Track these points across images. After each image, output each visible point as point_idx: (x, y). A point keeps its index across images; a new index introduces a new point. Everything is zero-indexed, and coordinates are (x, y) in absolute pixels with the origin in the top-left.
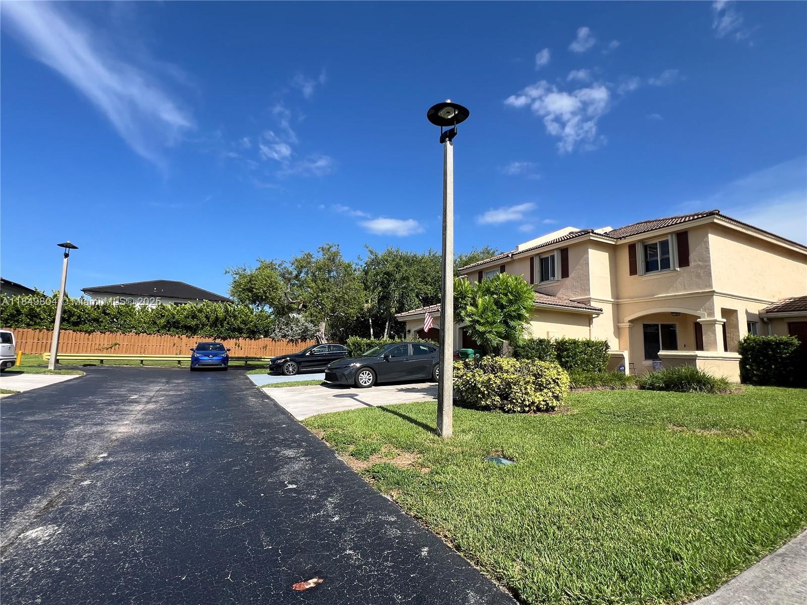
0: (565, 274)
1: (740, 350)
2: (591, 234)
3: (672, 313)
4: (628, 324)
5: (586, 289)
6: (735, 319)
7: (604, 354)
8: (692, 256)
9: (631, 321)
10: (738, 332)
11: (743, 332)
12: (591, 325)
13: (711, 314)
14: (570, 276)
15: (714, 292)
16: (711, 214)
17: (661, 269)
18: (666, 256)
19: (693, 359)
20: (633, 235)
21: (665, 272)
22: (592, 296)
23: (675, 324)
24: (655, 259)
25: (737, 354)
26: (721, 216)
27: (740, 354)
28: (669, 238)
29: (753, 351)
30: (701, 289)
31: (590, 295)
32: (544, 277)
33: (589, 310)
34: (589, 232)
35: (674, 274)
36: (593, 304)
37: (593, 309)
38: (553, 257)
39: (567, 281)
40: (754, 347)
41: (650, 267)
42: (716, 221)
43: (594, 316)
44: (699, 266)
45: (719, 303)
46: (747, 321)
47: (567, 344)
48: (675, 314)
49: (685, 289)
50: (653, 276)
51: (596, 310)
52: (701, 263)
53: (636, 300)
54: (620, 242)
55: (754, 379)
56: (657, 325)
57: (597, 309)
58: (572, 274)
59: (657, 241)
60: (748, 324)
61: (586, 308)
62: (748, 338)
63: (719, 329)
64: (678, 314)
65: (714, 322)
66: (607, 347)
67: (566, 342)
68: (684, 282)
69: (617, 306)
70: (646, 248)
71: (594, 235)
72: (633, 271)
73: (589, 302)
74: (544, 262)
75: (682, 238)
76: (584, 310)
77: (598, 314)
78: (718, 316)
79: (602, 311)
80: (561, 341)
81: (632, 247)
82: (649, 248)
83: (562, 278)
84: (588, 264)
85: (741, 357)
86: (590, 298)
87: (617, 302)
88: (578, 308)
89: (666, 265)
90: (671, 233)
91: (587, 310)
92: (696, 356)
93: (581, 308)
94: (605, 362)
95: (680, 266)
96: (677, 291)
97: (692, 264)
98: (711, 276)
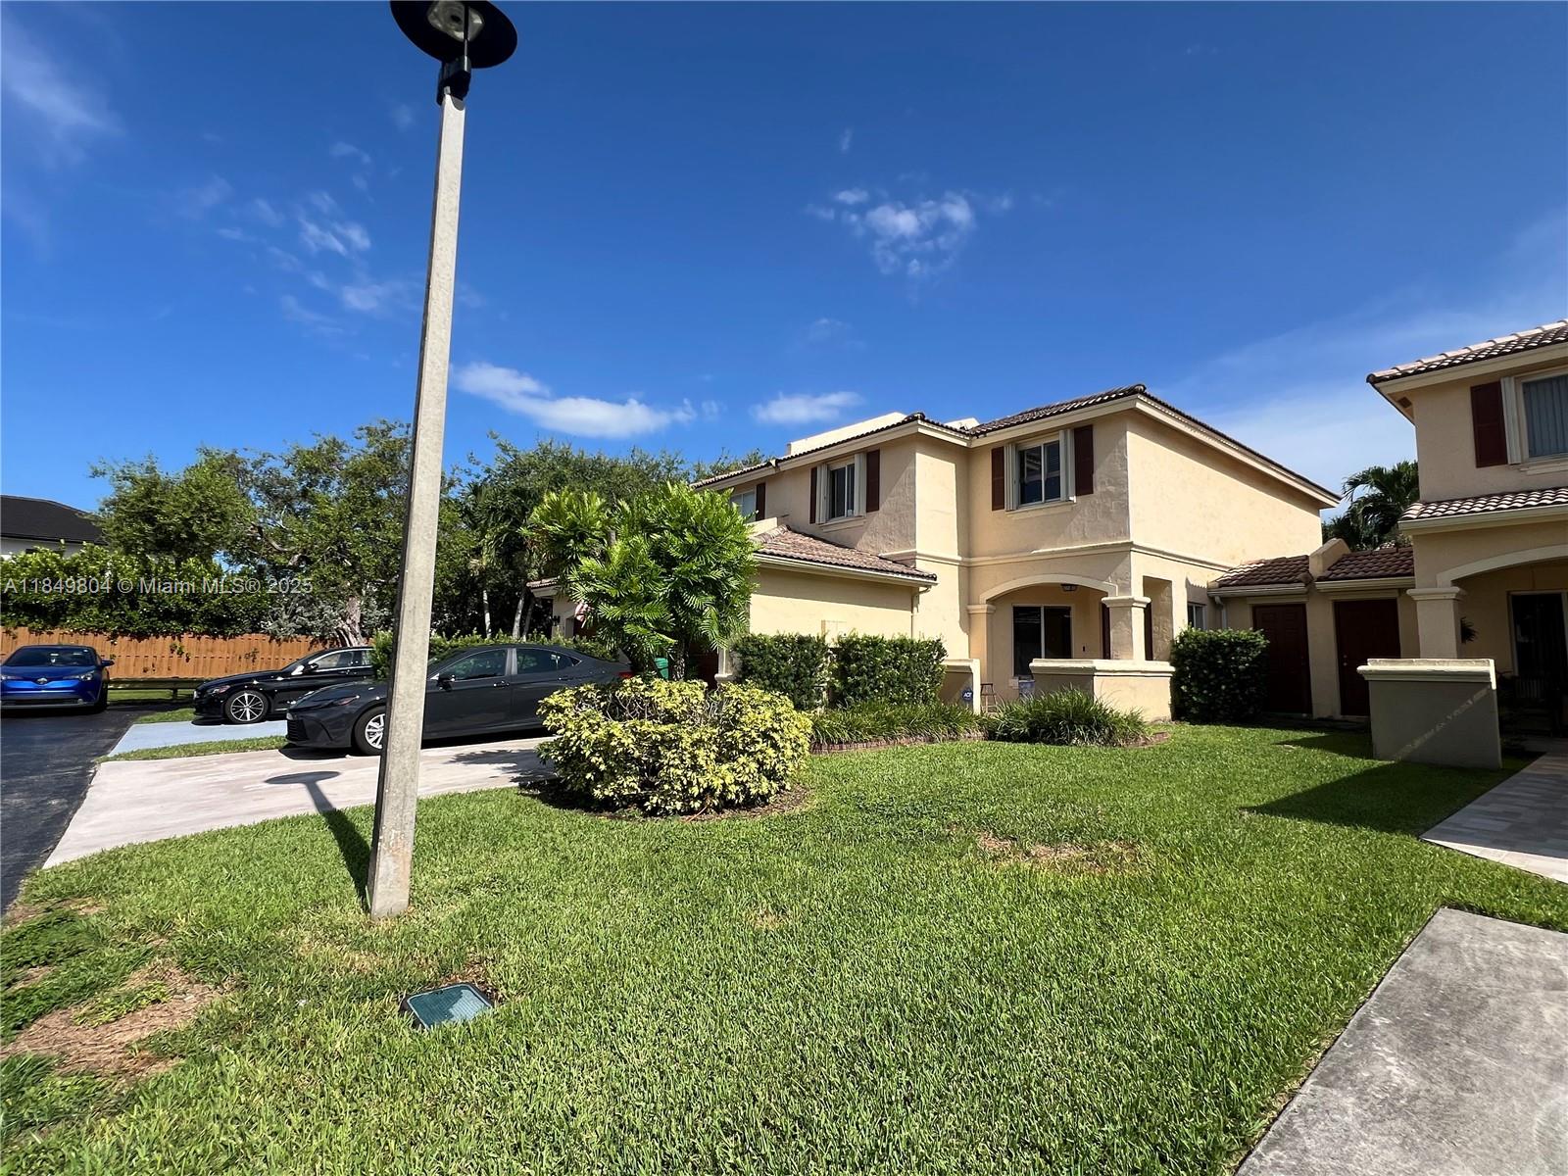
0: (873, 504)
1: (1173, 656)
2: (919, 422)
3: (1064, 585)
4: (986, 606)
5: (910, 536)
6: (1166, 598)
7: (935, 667)
8: (1099, 475)
9: (991, 601)
10: (1172, 623)
11: (1180, 623)
12: (915, 609)
13: (1126, 588)
14: (881, 509)
15: (1131, 544)
16: (1132, 391)
17: (1046, 499)
18: (1055, 474)
19: (1088, 676)
20: (1000, 428)
21: (1052, 503)
22: (919, 550)
23: (1070, 608)
24: (1035, 478)
25: (1168, 663)
26: (1148, 397)
27: (1171, 665)
28: (1061, 437)
29: (1193, 658)
30: (1110, 538)
31: (915, 547)
32: (836, 509)
33: (910, 578)
34: (917, 419)
35: (1068, 509)
36: (922, 566)
37: (918, 576)
38: (852, 468)
39: (877, 518)
40: (1195, 651)
41: (1028, 494)
42: (1139, 405)
43: (921, 589)
44: (1108, 493)
45: (1141, 567)
46: (1188, 602)
47: (859, 647)
48: (1068, 588)
49: (1085, 538)
50: (1034, 512)
51: (923, 576)
52: (1112, 488)
53: (1001, 559)
54: (978, 442)
55: (1194, 711)
56: (1039, 608)
57: (926, 574)
58: (885, 504)
59: (1040, 443)
60: (1188, 607)
61: (902, 573)
62: (1186, 635)
63: (1138, 617)
64: (1073, 588)
65: (1129, 604)
66: (942, 653)
67: (857, 642)
68: (1084, 525)
69: (967, 571)
70: (1022, 455)
71: (925, 424)
72: (998, 502)
73: (914, 560)
74: (836, 477)
75: (1083, 436)
76: (900, 576)
77: (928, 586)
78: (1137, 592)
79: (935, 579)
80: (848, 641)
81: (997, 454)
82: (1027, 457)
83: (867, 512)
84: (914, 483)
85: (1173, 669)
86: (915, 553)
87: (969, 563)
88: (887, 571)
89: (1054, 492)
90: (1064, 428)
91: (905, 577)
92: (1094, 670)
93: (893, 572)
94: (936, 682)
95: (1077, 494)
96: (1072, 541)
97: (1098, 489)
98: (1128, 514)
